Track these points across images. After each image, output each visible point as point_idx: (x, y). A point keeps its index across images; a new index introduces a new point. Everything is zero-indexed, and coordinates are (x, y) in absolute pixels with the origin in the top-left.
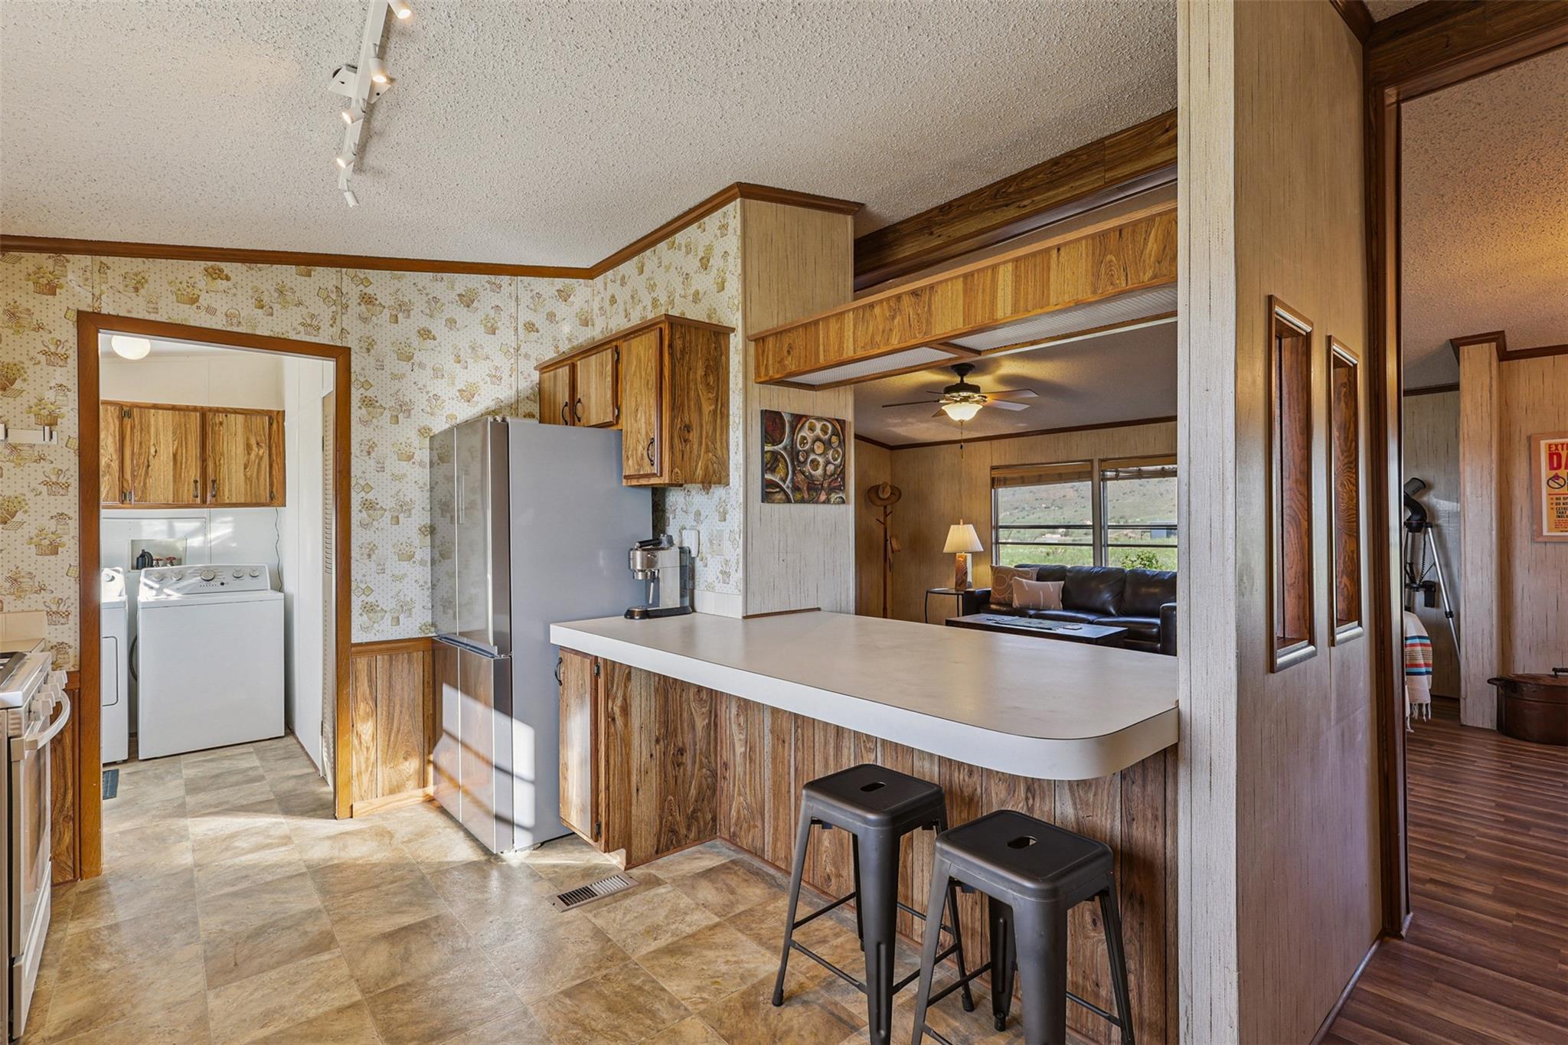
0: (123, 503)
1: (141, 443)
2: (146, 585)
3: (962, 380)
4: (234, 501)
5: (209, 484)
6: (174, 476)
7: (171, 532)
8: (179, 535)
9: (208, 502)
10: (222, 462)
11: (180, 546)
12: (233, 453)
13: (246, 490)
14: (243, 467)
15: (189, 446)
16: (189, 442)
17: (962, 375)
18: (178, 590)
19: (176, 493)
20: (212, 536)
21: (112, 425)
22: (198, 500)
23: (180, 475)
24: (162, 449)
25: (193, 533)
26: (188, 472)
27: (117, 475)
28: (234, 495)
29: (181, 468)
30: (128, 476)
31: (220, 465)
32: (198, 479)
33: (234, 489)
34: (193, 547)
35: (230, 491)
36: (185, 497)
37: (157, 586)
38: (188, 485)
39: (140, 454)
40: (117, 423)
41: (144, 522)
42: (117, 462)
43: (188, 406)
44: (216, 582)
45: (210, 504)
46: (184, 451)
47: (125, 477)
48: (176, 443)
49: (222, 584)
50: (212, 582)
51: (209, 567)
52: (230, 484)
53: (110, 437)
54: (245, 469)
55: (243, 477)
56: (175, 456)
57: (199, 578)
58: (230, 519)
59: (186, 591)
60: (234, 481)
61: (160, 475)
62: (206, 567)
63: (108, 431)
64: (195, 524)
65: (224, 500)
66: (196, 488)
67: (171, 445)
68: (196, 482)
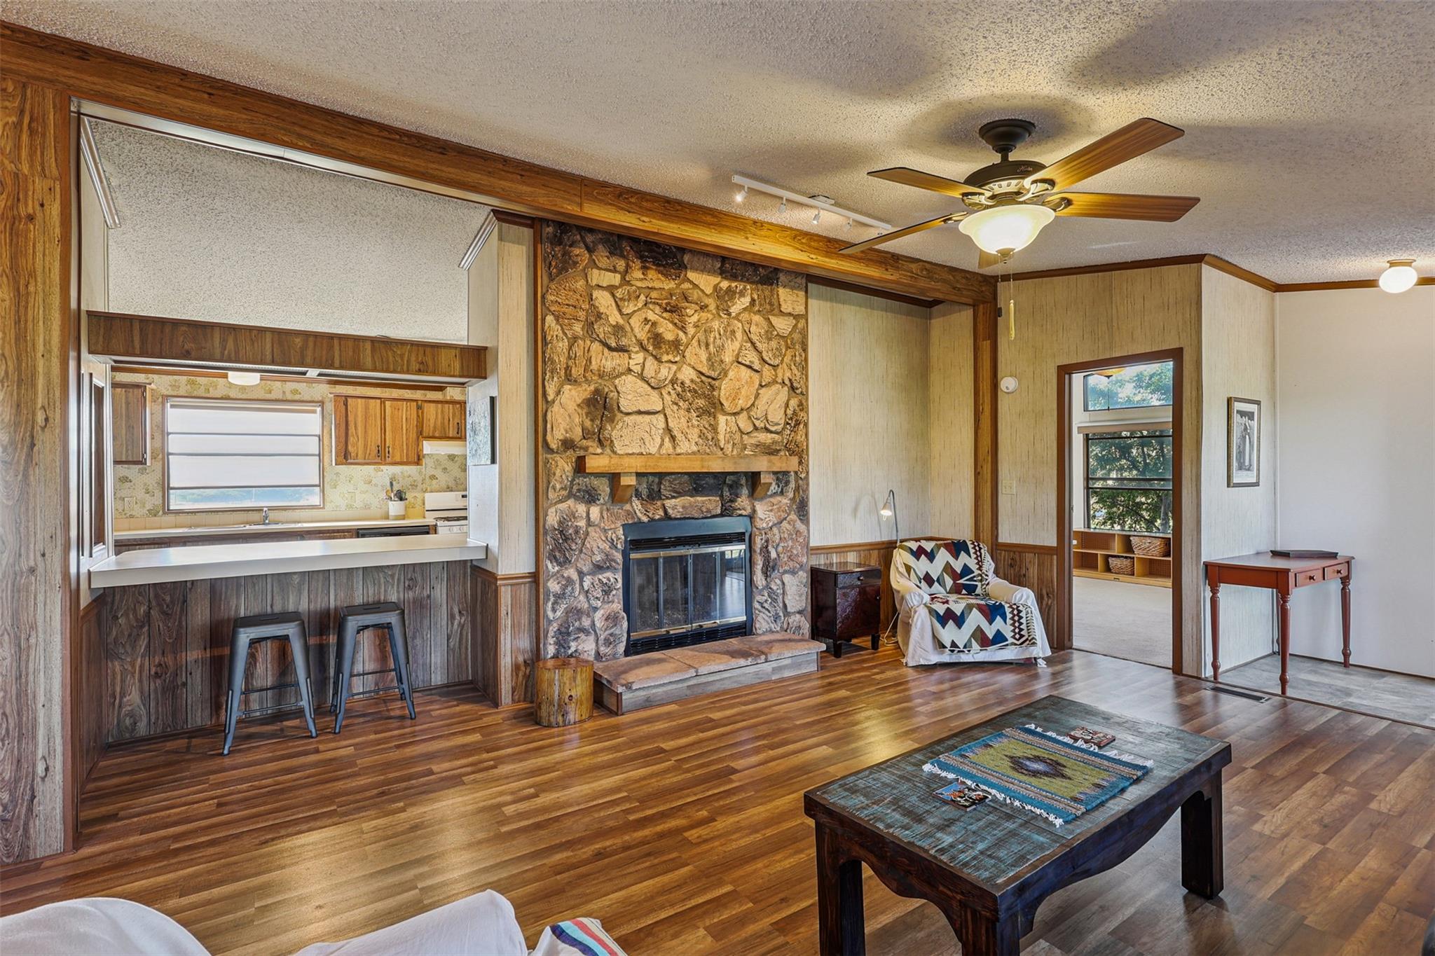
3: (1005, 158)
17: (1004, 150)
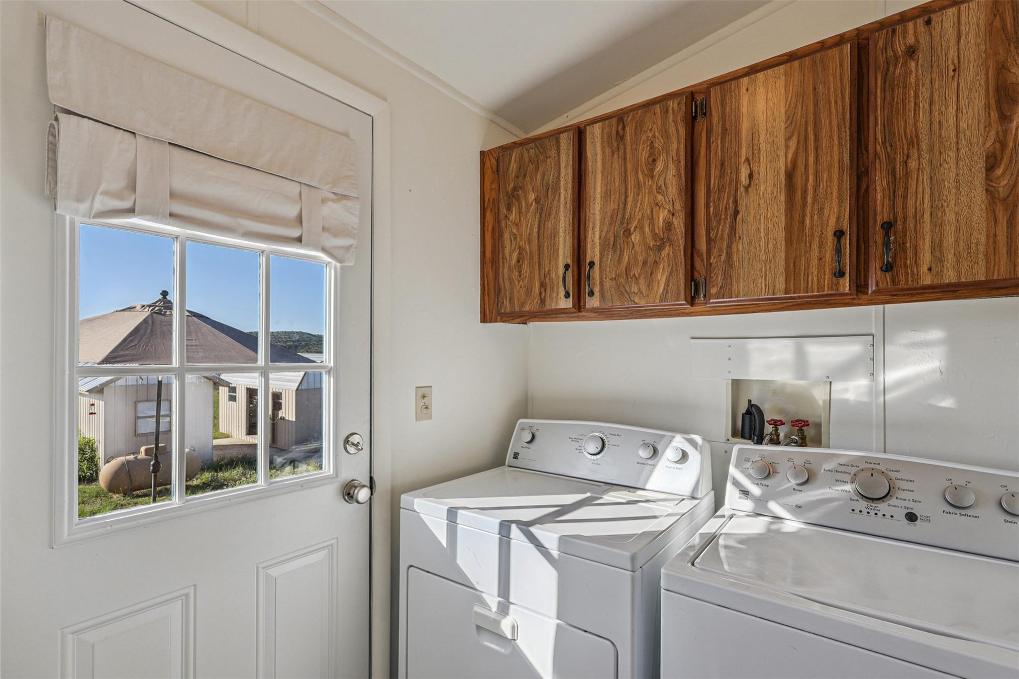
0: (692, 304)
1: (722, 164)
2: (736, 483)
4: (950, 276)
5: (877, 236)
6: (789, 228)
7: (801, 364)
8: (816, 372)
9: (872, 287)
10: (913, 164)
11: (819, 395)
12: (949, 131)
13: (992, 238)
14: (982, 164)
15: (824, 143)
16: (825, 132)
18: (798, 509)
19: (793, 271)
20: (892, 376)
21: (674, 140)
22: (845, 284)
23: (802, 222)
24: (763, 169)
25: (846, 370)
26: (821, 210)
27: (682, 242)
28: (950, 257)
29: (804, 205)
30: (702, 245)
31: (907, 175)
32: (846, 226)
33: (949, 241)
34: (846, 401)
35: (937, 247)
36: (814, 278)
37: (756, 490)
38: (821, 245)
39: (721, 189)
40: (682, 131)
41: (753, 344)
42: (682, 215)
43: (823, 42)
44: (895, 508)
45: (878, 292)
46: (811, 159)
47: (697, 246)
48: (793, 143)
49: (911, 517)
50: (882, 507)
51: (878, 461)
52: (938, 224)
53: (671, 166)
54: (990, 168)
55: (979, 196)
56: (790, 176)
57: (848, 487)
58: (935, 334)
59: (813, 516)
60: (950, 217)
61: (758, 230)
62: (867, 461)
63: (668, 153)
64: (852, 349)
65: (917, 276)
66: (838, 251)
67: (782, 153)
68: (839, 234)
